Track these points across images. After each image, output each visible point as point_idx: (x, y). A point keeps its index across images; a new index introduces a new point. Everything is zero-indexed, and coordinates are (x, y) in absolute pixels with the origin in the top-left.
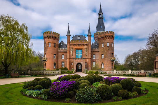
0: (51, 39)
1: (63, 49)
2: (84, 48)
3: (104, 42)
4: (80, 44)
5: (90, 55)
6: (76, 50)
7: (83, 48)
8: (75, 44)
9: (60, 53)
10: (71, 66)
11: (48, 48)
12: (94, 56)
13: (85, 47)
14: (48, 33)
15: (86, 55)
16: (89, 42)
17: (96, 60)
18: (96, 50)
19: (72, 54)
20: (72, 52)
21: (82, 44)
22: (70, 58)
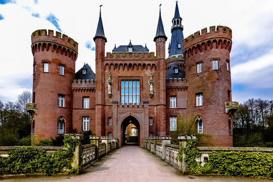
0: (50, 51)
1: (85, 82)
2: (145, 75)
3: (201, 59)
4: (133, 63)
5: (163, 95)
6: (123, 80)
7: (142, 75)
8: (119, 63)
9: (77, 93)
10: (107, 127)
11: (42, 75)
12: (173, 101)
13: (148, 72)
14: (43, 33)
15: (152, 96)
16: (159, 57)
17: (180, 112)
18: (180, 84)
19: (110, 93)
20: (109, 86)
21: (139, 62)
22: (104, 105)
